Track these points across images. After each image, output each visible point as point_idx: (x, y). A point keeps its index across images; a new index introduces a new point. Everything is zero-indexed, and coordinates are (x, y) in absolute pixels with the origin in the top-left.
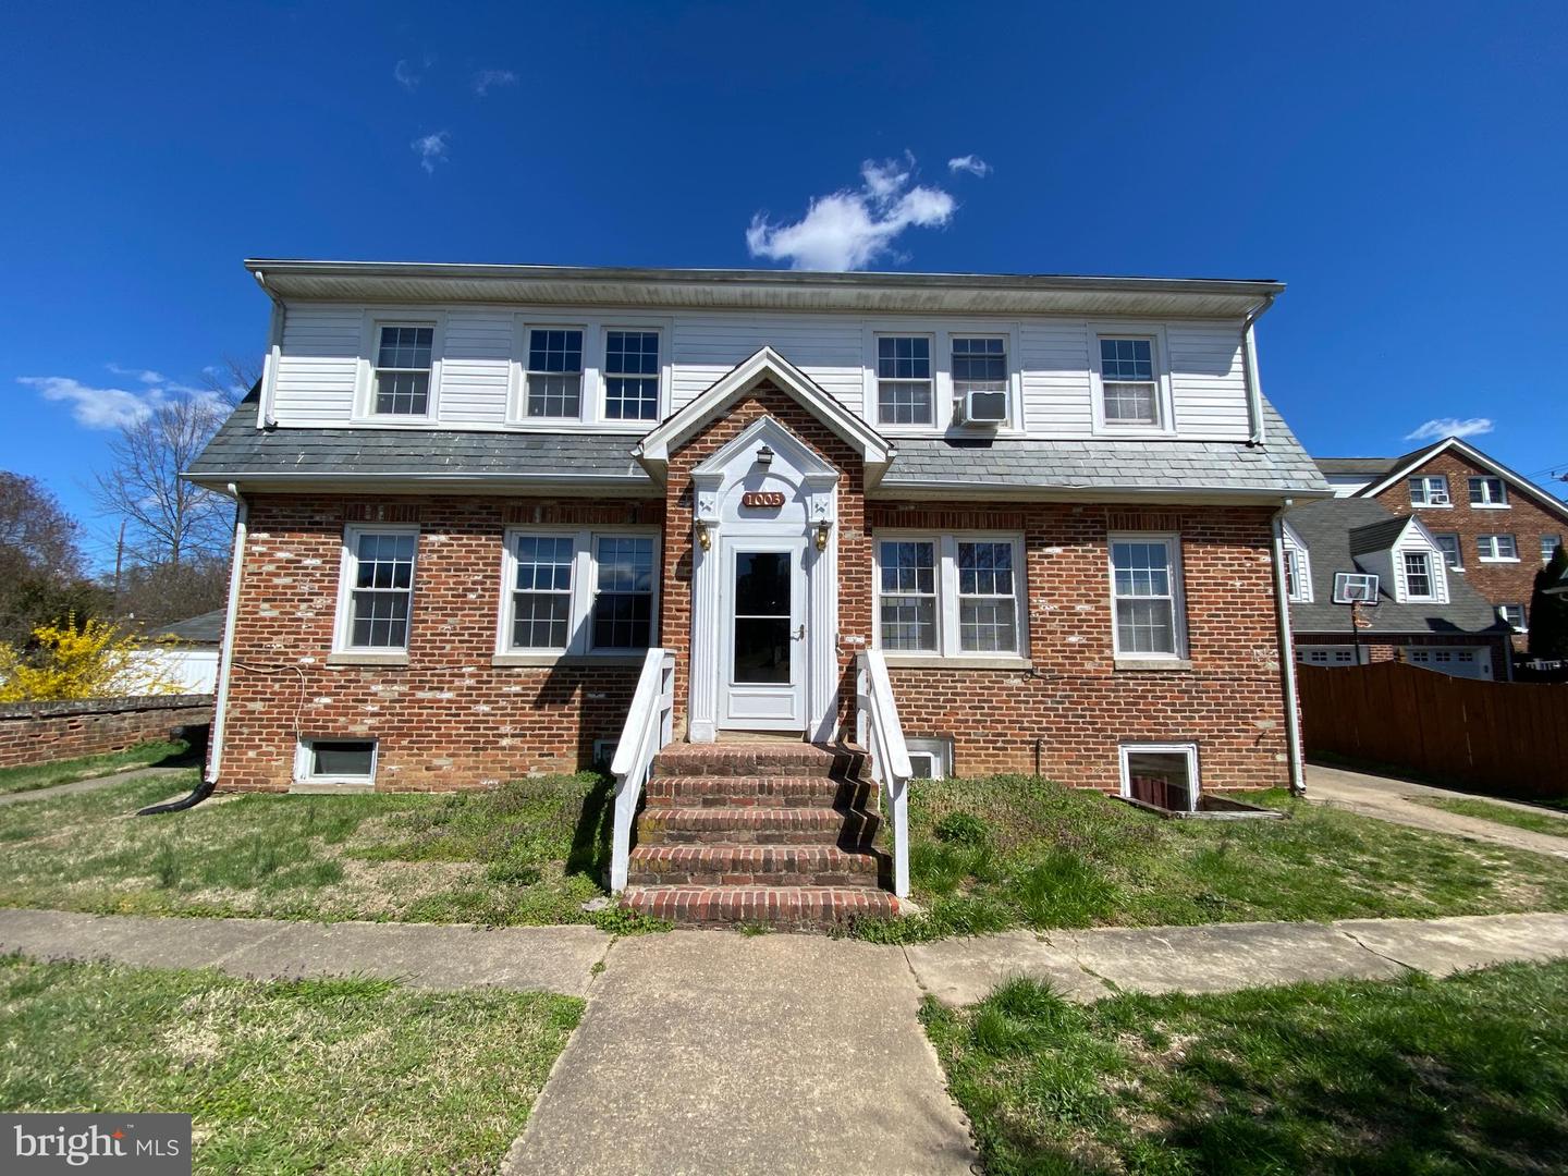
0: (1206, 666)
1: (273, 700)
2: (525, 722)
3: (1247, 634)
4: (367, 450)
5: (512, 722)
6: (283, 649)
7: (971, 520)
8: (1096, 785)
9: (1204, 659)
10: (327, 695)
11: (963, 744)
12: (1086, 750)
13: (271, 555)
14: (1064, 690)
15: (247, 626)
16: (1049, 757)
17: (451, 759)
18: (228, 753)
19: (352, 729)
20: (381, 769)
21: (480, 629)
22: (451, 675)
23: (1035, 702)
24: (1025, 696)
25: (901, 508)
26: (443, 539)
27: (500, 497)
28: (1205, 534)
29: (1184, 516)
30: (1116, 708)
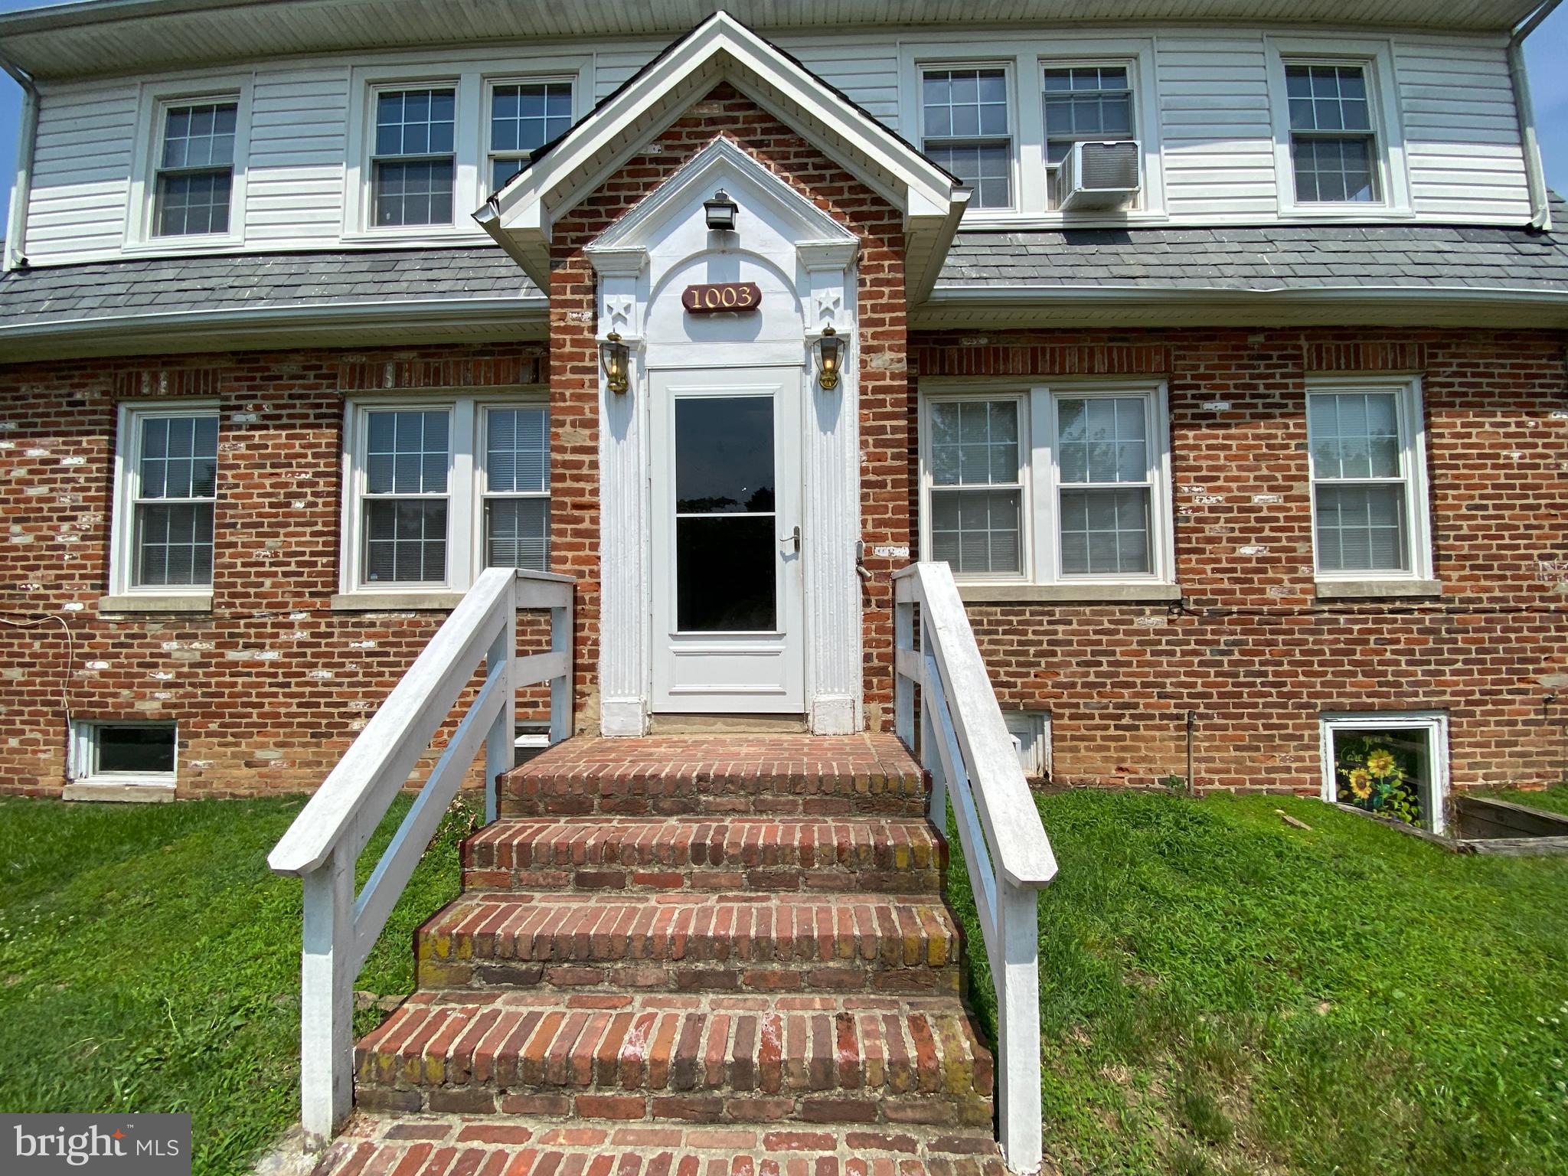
0: (1463, 589)
1: (34, 665)
3: (1530, 537)
4: (137, 288)
5: (366, 695)
6: (42, 591)
7: (1081, 360)
8: (1283, 782)
9: (1462, 579)
10: (104, 656)
11: (1066, 721)
12: (1266, 727)
13: (21, 453)
14: (1233, 633)
16: (1207, 738)
17: (282, 750)
19: (142, 706)
20: (183, 765)
21: (312, 554)
22: (274, 625)
23: (1184, 653)
24: (1168, 643)
25: (966, 343)
26: (253, 418)
27: (331, 350)
28: (1464, 375)
29: (1432, 346)
30: (1316, 659)
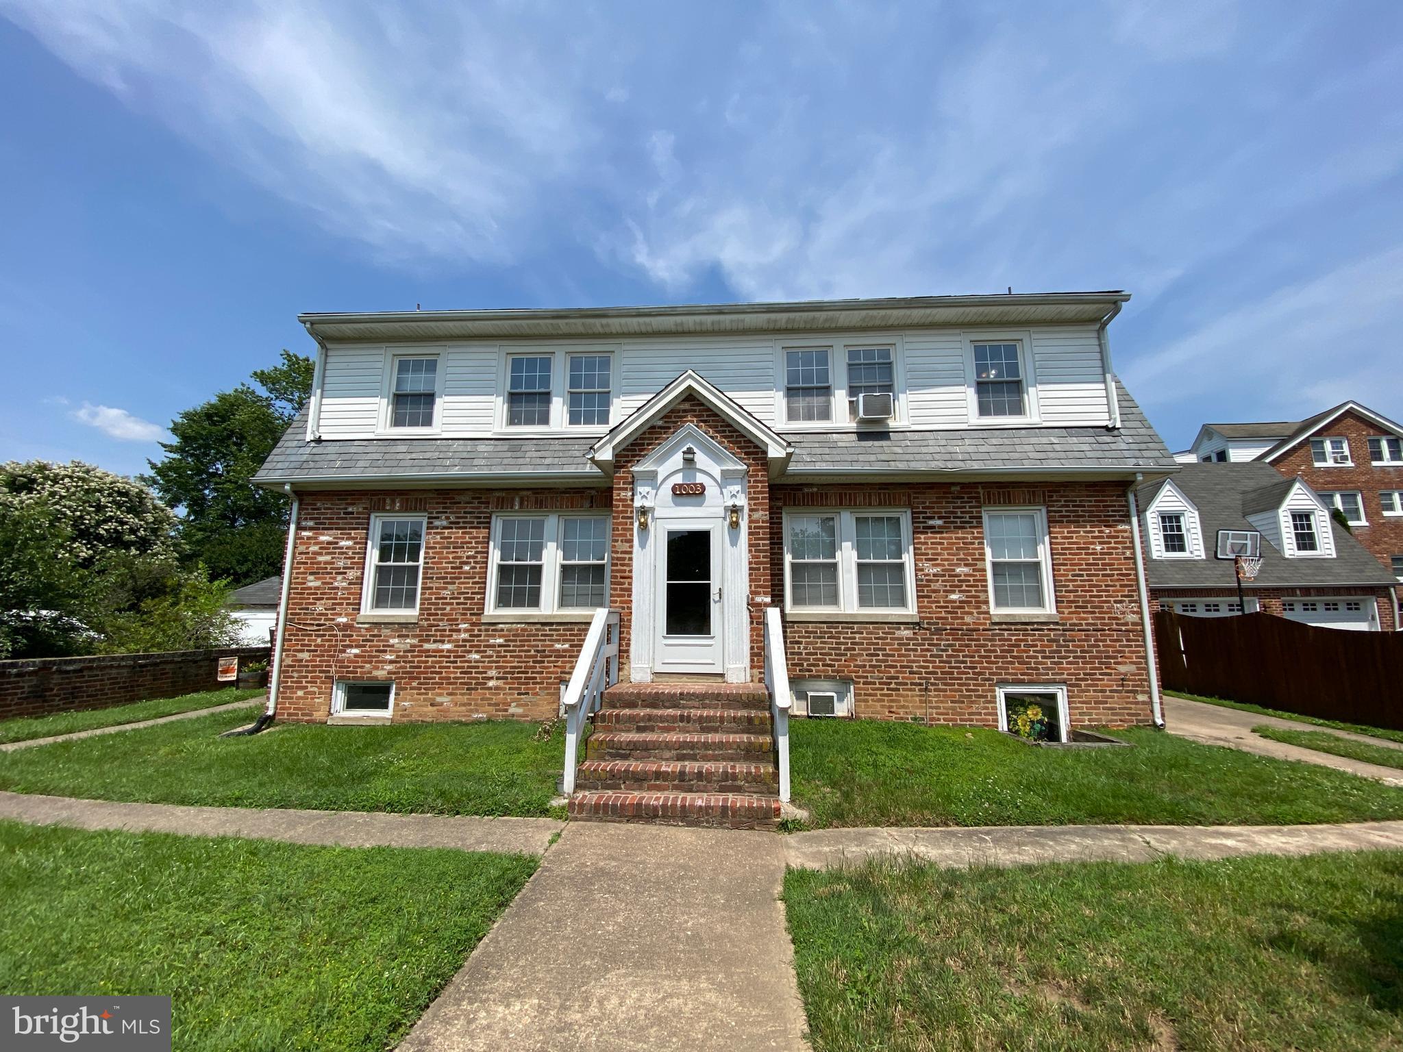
0: (1072, 619)
1: (316, 651)
2: (507, 667)
3: (1108, 591)
4: (387, 457)
5: (497, 668)
6: (324, 611)
7: (864, 498)
8: (977, 720)
9: (1070, 613)
10: (357, 647)
11: (861, 685)
12: (967, 690)
13: (316, 538)
14: (948, 640)
15: (298, 593)
16: (936, 696)
17: (450, 697)
18: (283, 693)
19: (376, 673)
20: (396, 705)
21: (472, 593)
22: (450, 630)
23: (922, 650)
24: (913, 645)
25: (806, 490)
26: (445, 523)
27: (488, 490)
28: (1068, 506)
29: (1049, 491)
30: (993, 654)
